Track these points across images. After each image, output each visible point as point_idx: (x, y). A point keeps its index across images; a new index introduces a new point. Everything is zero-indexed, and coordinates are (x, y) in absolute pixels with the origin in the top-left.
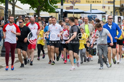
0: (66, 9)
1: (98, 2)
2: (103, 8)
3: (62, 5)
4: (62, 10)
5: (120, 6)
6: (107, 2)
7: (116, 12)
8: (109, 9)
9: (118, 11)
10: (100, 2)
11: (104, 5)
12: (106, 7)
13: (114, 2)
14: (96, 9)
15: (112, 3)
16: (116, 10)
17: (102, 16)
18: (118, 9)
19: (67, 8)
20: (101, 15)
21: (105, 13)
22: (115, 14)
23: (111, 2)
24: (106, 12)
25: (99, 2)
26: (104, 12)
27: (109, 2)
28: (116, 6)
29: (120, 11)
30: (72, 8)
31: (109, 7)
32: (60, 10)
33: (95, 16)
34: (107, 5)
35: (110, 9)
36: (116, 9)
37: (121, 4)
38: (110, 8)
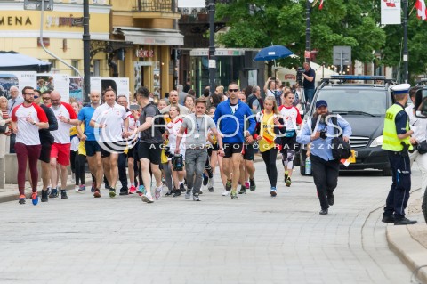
1: (18, 21)
2: (39, 44)
5: (111, 35)
6: (57, 22)
7: (92, 63)
8: (65, 48)
9: (100, 55)
10: (28, 21)
11: (45, 35)
12: (51, 42)
13: (84, 22)
14: (12, 52)
15: (77, 25)
16: (96, 52)
17: (38, 78)
18: (100, 50)
20: (35, 74)
21: (46, 68)
22: (92, 70)
23: (75, 19)
24: (54, 61)
25: (24, 21)
26: (46, 63)
27: (64, 22)
28: (93, 36)
29: (111, 56)
31: (64, 42)
33: (8, 78)
34: (57, 35)
35: (68, 51)
36: (95, 48)
37: (111, 29)
38: (69, 44)
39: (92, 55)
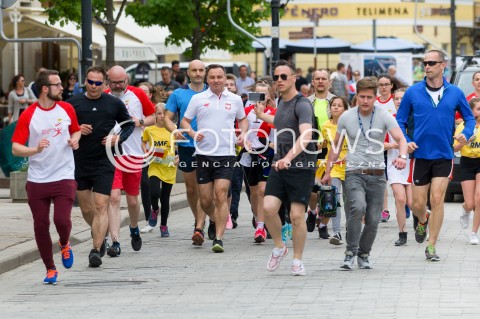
0: (291, 38)
1: (397, 11)
2: (414, 31)
3: (275, 23)
4: (275, 41)
5: (476, 23)
6: (429, 12)
7: (459, 46)
8: (436, 33)
9: (466, 40)
10: (405, 11)
11: (419, 23)
12: (425, 29)
13: (451, 11)
14: (392, 37)
15: (445, 14)
16: (461, 37)
17: (414, 59)
18: (465, 35)
19: (293, 35)
20: (410, 55)
21: (421, 51)
22: (458, 52)
23: (444, 10)
24: (427, 45)
25: (402, 11)
26: (421, 46)
27: (436, 12)
28: (459, 23)
29: (475, 41)
30: (308, 33)
31: (436, 29)
32: (267, 43)
33: (387, 59)
34: (430, 23)
35: (439, 36)
36: (462, 33)
37: (475, 18)
38: (439, 30)
39: (458, 39)
